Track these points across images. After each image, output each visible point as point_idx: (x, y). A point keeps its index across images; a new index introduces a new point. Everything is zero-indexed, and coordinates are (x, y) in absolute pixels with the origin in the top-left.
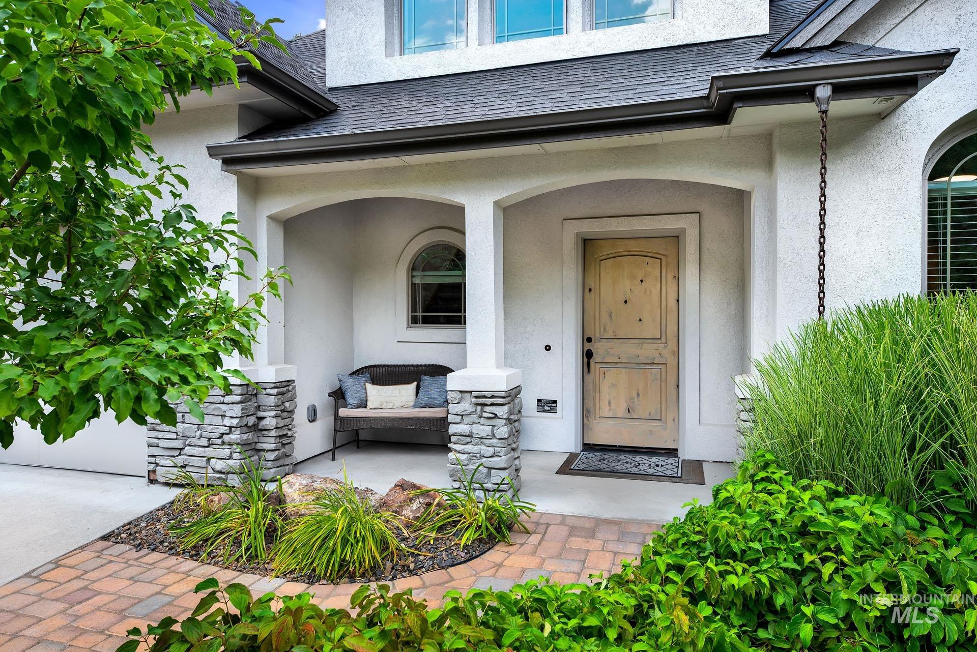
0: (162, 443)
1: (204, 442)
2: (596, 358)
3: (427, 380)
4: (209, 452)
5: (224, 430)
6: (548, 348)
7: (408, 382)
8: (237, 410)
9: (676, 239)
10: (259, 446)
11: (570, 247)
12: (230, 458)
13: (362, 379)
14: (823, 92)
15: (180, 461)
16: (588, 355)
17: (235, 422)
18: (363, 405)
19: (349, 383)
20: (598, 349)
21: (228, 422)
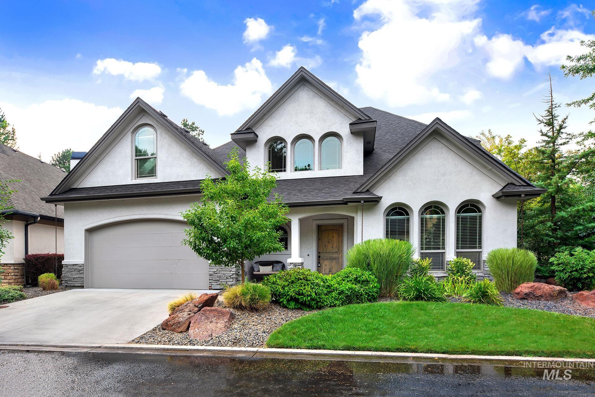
0: (213, 279)
1: (225, 278)
2: (321, 258)
3: (275, 265)
4: (227, 280)
5: (231, 275)
6: (308, 255)
7: (270, 266)
8: (234, 270)
9: (342, 226)
10: (238, 279)
11: (314, 228)
12: (233, 282)
13: (258, 264)
14: (362, 202)
15: (218, 283)
16: (319, 257)
17: (234, 272)
18: (259, 271)
19: (255, 265)
20: (322, 255)
21: (232, 273)
